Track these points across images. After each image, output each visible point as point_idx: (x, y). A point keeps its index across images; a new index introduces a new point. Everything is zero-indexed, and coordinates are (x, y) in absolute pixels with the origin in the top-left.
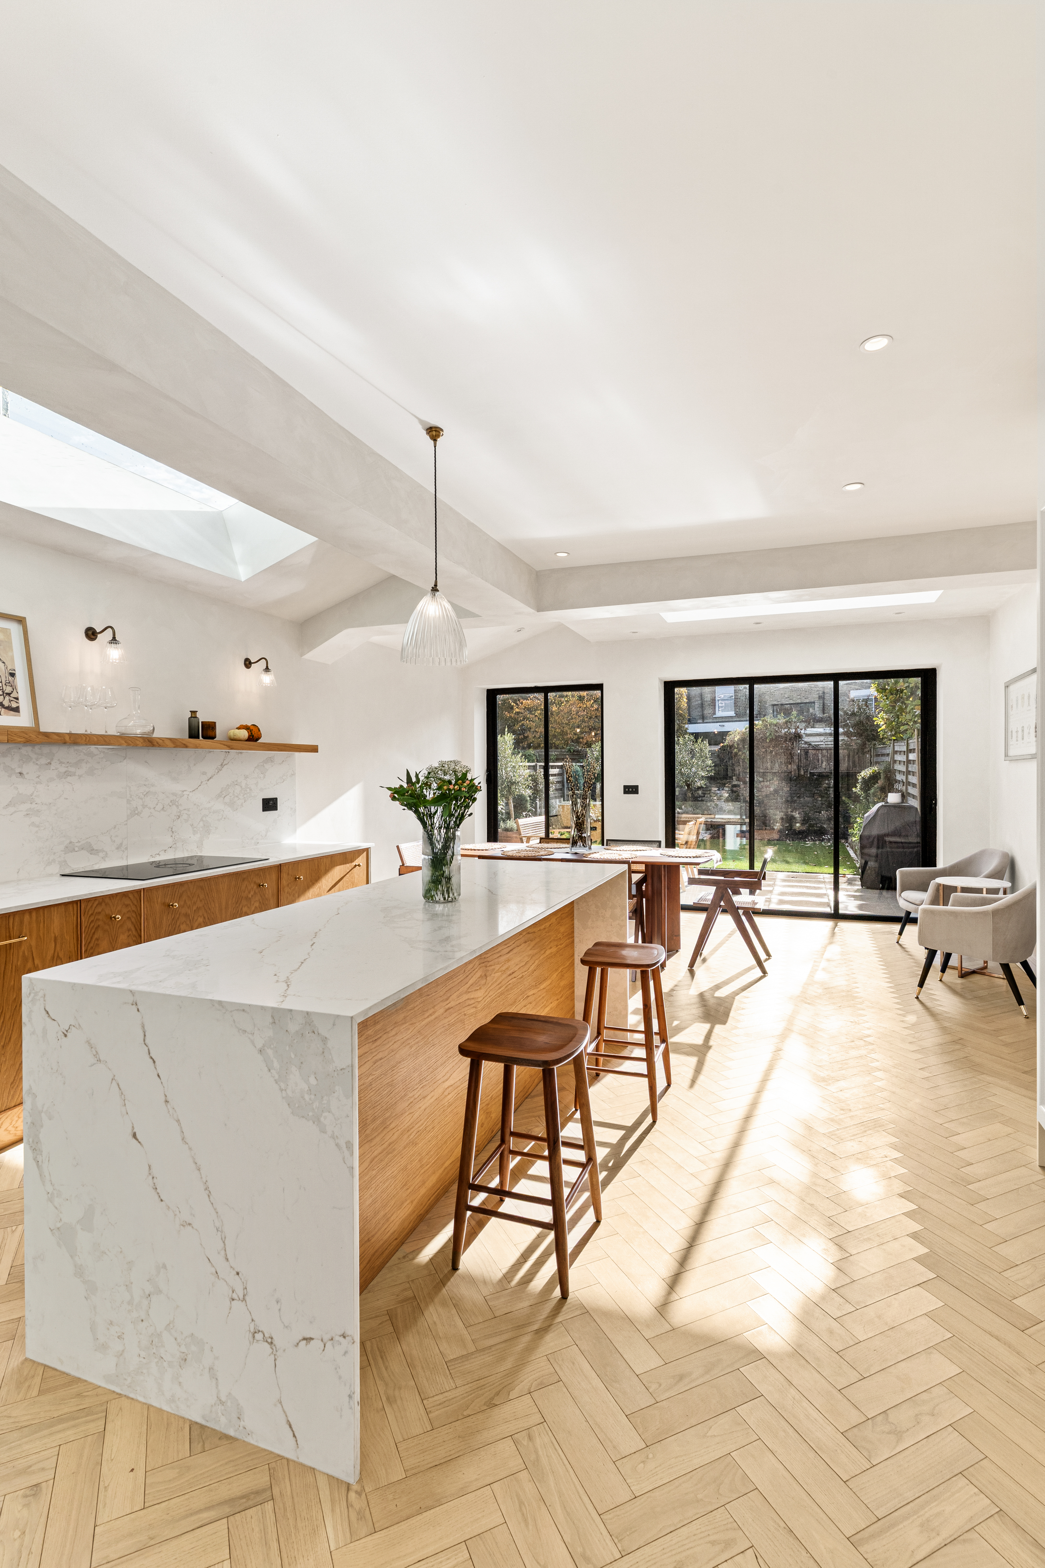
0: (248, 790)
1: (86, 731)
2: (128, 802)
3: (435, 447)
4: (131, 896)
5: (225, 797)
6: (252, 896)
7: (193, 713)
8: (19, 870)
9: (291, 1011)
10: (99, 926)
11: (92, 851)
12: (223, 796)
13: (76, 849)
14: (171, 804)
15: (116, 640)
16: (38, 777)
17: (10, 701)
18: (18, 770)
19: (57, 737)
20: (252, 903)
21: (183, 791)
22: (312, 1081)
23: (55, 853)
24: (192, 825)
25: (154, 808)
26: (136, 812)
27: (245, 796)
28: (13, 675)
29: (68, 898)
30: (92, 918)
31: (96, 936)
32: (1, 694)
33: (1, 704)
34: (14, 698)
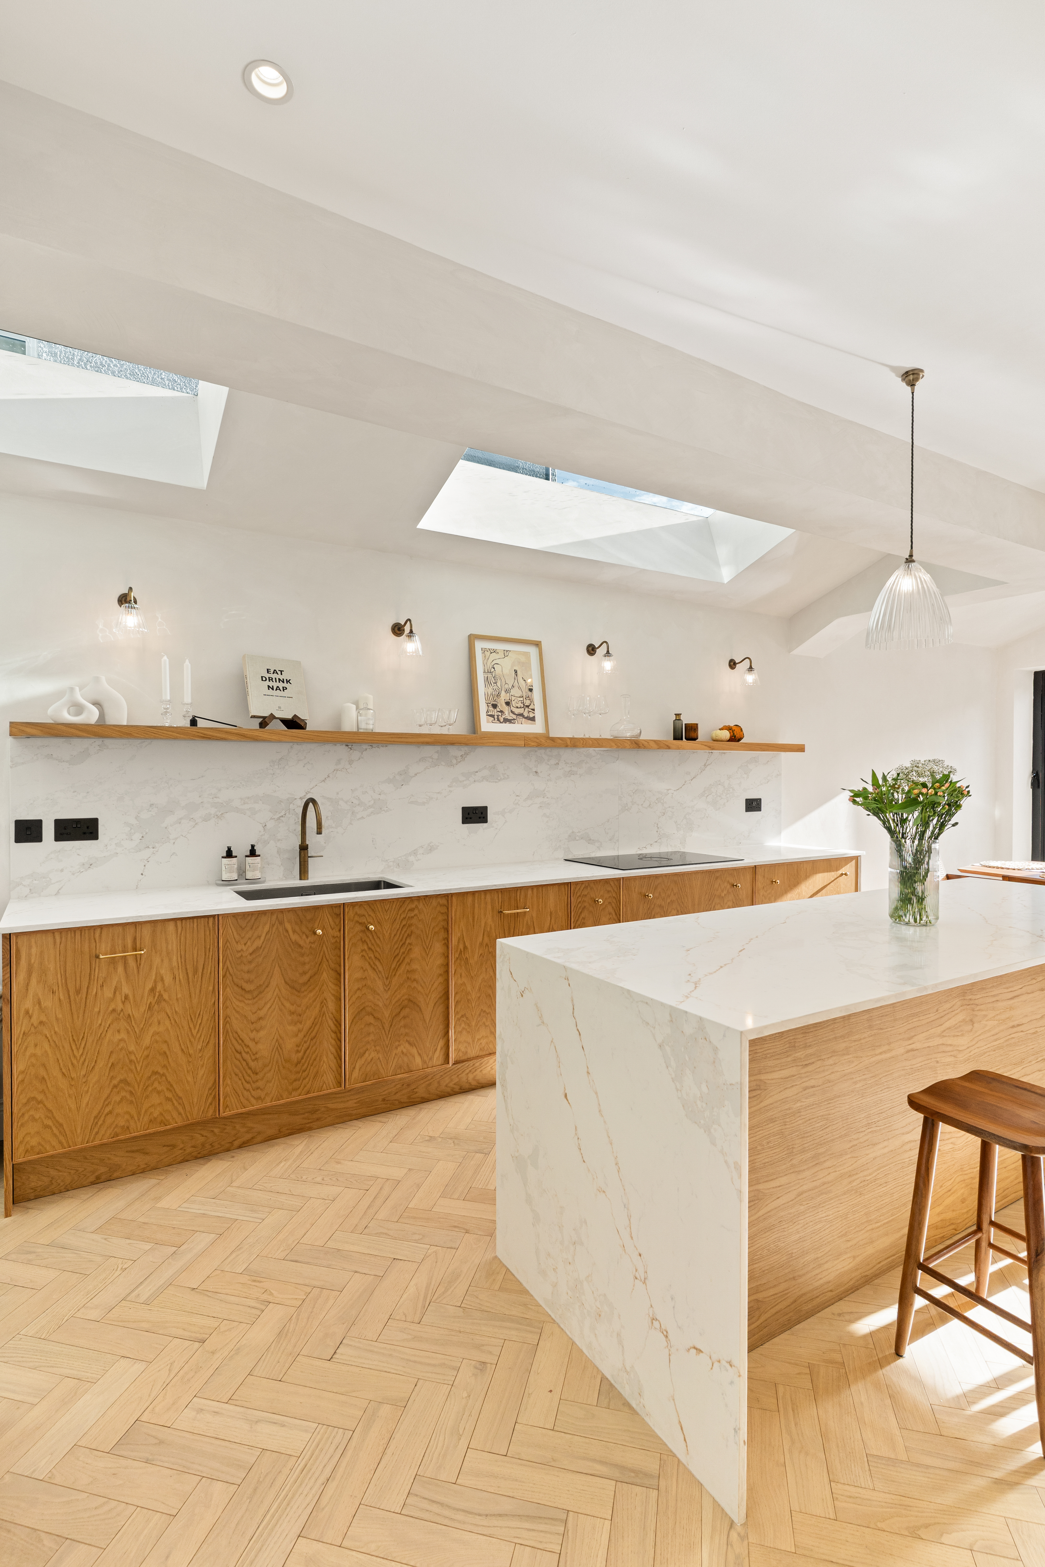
0: (731, 790)
1: (584, 735)
2: (620, 798)
3: (913, 393)
4: (612, 883)
5: (707, 796)
6: (725, 895)
7: (678, 715)
8: (534, 853)
9: (686, 1012)
10: (585, 907)
11: (590, 841)
12: (706, 795)
13: (577, 838)
14: (657, 802)
15: (609, 653)
16: (549, 775)
17: (529, 712)
18: (534, 770)
19: (561, 741)
20: (725, 902)
21: (668, 790)
22: (704, 1089)
23: (560, 841)
24: (676, 822)
25: (642, 805)
26: (627, 808)
27: (728, 796)
28: (531, 690)
29: (560, 880)
30: (579, 900)
31: (583, 915)
32: (523, 706)
33: (521, 715)
34: (532, 709)
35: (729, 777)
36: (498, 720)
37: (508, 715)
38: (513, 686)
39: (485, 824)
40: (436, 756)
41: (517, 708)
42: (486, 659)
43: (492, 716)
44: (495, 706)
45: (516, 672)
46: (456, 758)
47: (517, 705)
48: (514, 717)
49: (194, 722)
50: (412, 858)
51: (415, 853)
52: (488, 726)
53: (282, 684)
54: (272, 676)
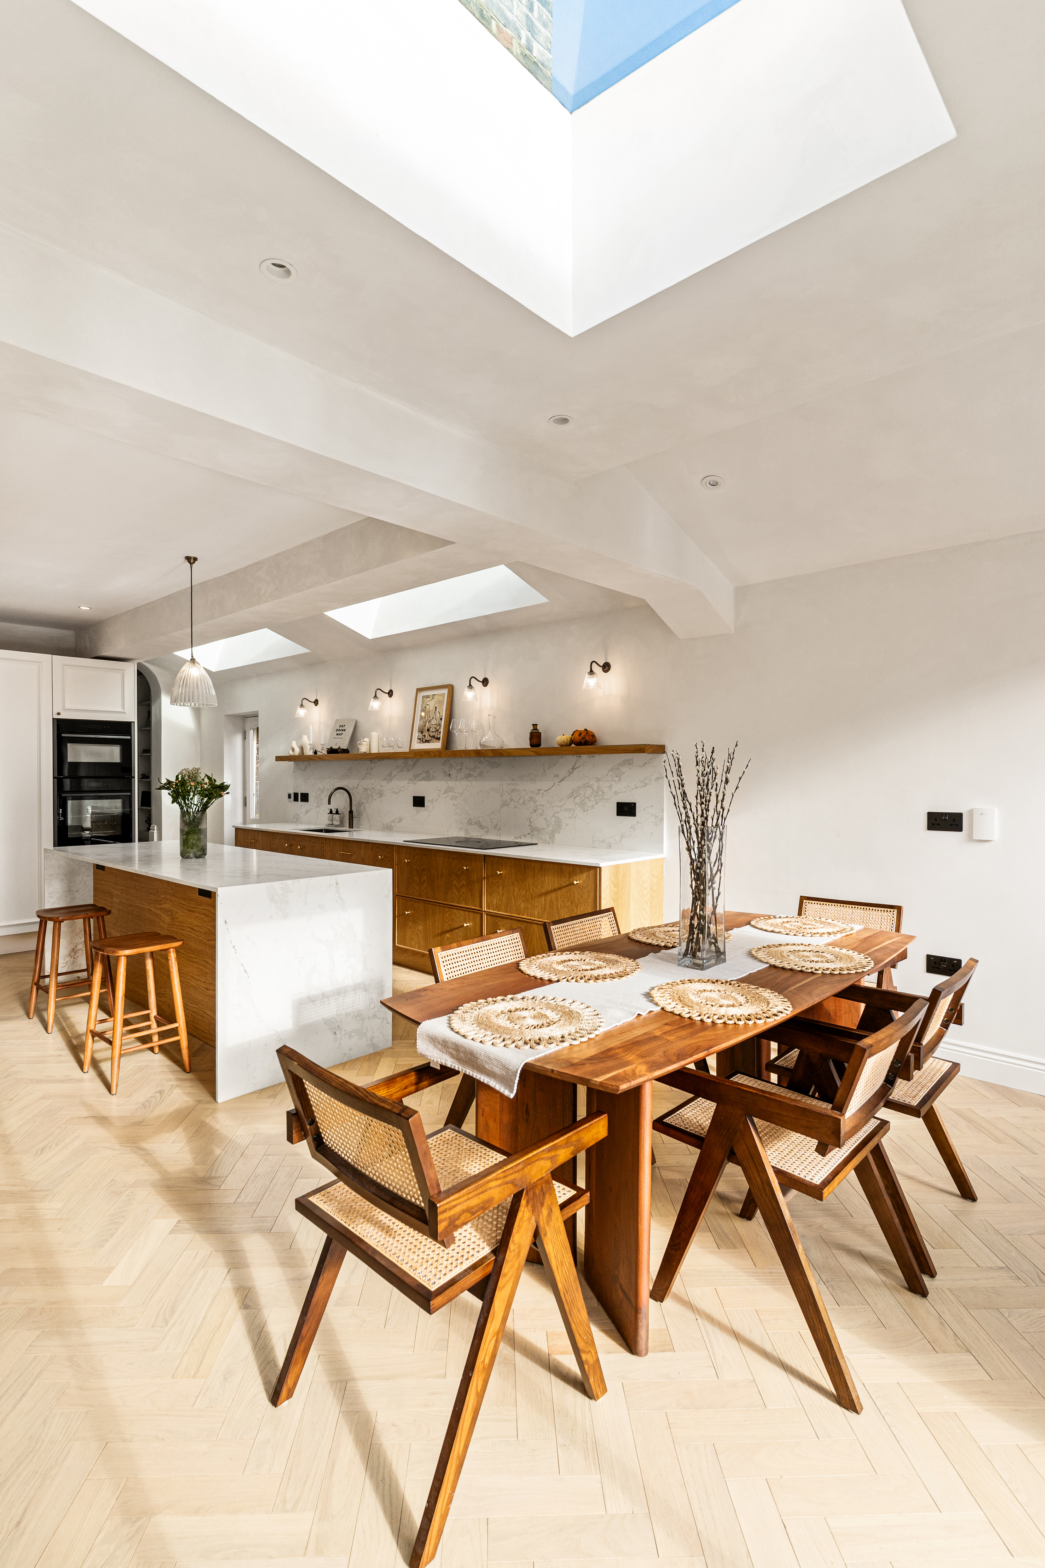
0: (600, 792)
2: (501, 795)
7: (535, 726)
11: (481, 826)
14: (529, 800)
16: (456, 777)
17: (438, 734)
18: (448, 773)
21: (539, 790)
24: (545, 819)
25: (518, 802)
26: (506, 803)
27: (597, 798)
28: (441, 719)
32: (435, 730)
33: (434, 737)
34: (440, 732)
35: (598, 780)
36: (422, 741)
37: (428, 738)
38: (433, 718)
39: (423, 808)
40: (400, 765)
41: (432, 732)
42: (423, 702)
43: (420, 739)
44: (422, 732)
45: (436, 708)
47: (432, 730)
48: (430, 738)
49: (315, 752)
50: (393, 824)
51: (393, 821)
52: (418, 746)
53: (342, 732)
54: (340, 728)
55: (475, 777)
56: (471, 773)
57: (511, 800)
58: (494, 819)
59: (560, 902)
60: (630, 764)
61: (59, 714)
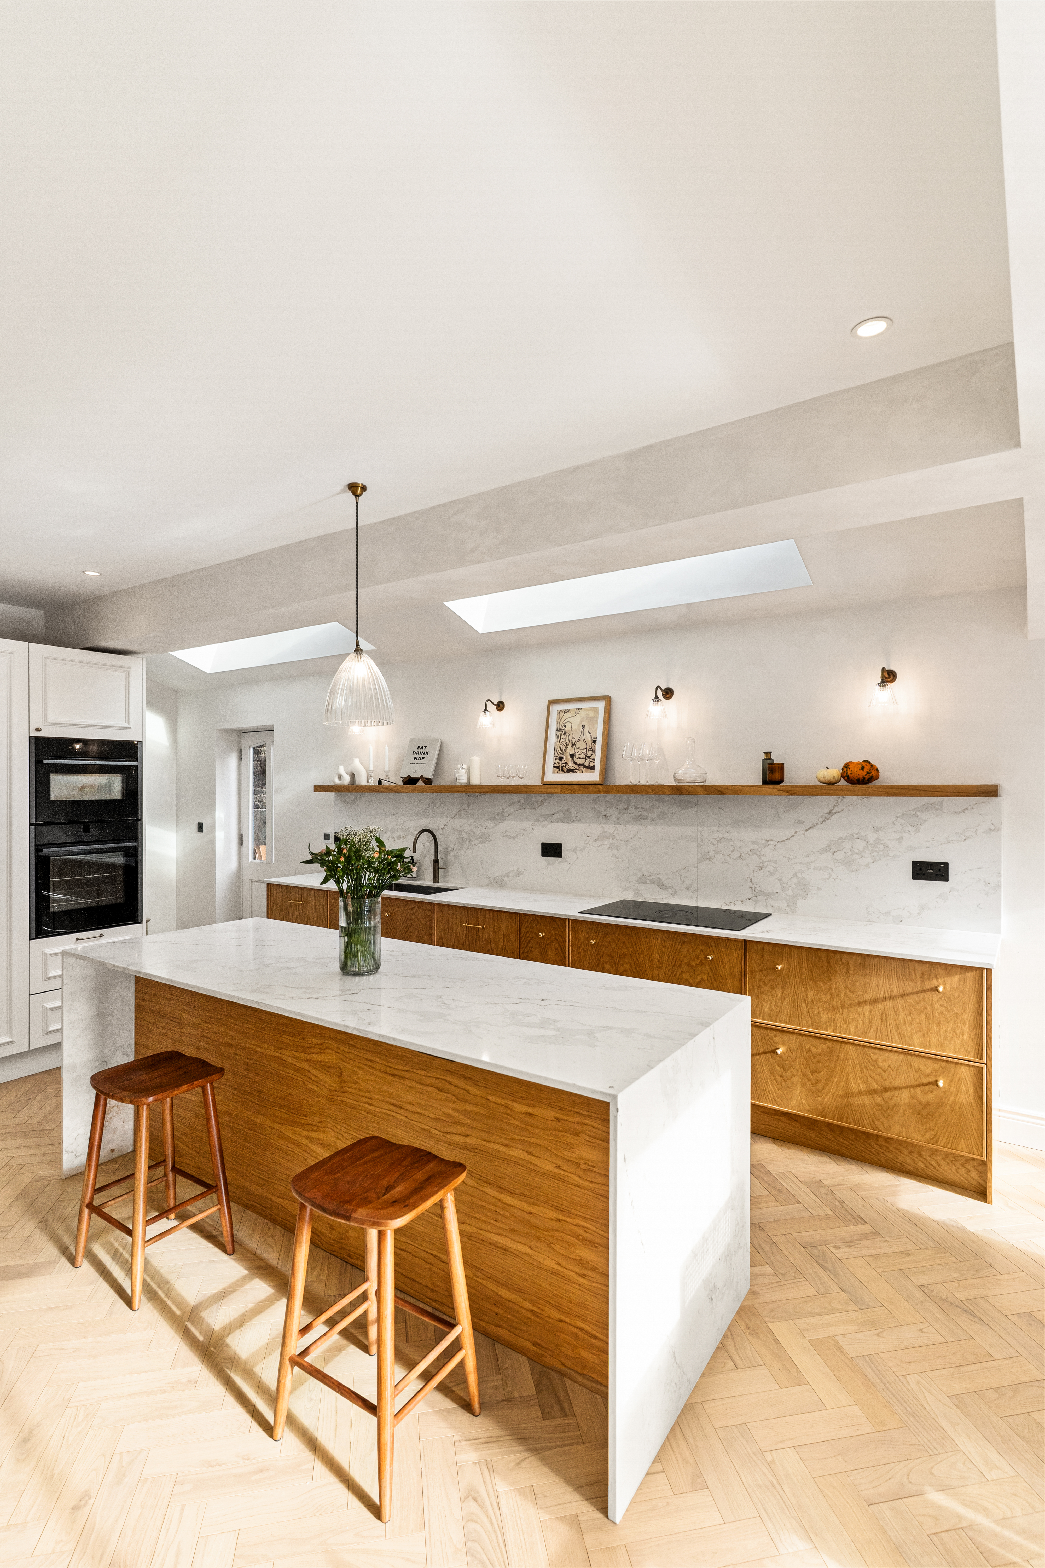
2: (699, 846)
3: (357, 503)
4: (558, 922)
5: (835, 852)
6: (696, 964)
7: (768, 754)
10: (533, 937)
11: (662, 886)
12: (832, 851)
13: (648, 882)
14: (750, 853)
15: (658, 698)
16: (618, 819)
17: (589, 762)
18: (604, 813)
20: (697, 973)
21: (768, 841)
23: (630, 882)
24: (780, 880)
25: (729, 855)
26: (708, 857)
28: (594, 742)
30: (527, 930)
31: (530, 944)
32: (584, 757)
33: (583, 765)
34: (593, 759)
35: (877, 829)
36: (563, 770)
37: (571, 766)
38: (579, 740)
39: (560, 859)
40: (522, 801)
41: (580, 758)
42: (559, 718)
43: (557, 767)
44: (561, 759)
45: (583, 726)
46: (537, 802)
47: (580, 756)
48: (576, 767)
49: (380, 782)
50: (506, 879)
51: (507, 875)
52: (552, 776)
53: (423, 756)
54: (419, 751)
55: (652, 820)
56: (645, 814)
57: (717, 852)
58: (686, 877)
59: (902, 1014)
60: (937, 809)
61: (38, 730)
